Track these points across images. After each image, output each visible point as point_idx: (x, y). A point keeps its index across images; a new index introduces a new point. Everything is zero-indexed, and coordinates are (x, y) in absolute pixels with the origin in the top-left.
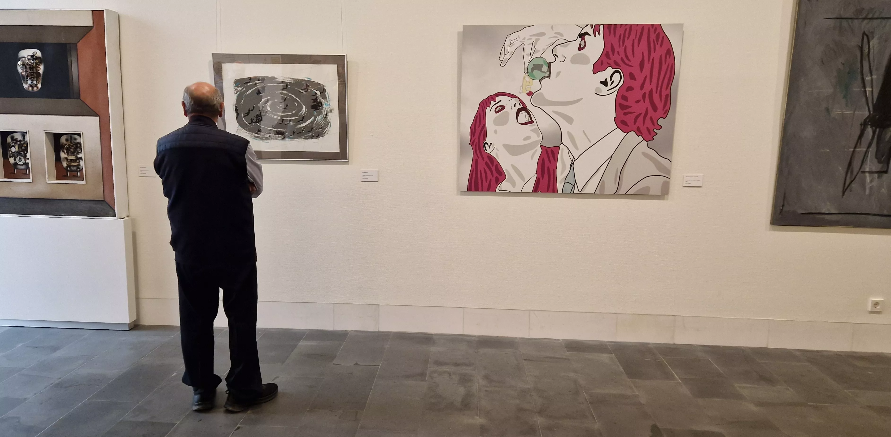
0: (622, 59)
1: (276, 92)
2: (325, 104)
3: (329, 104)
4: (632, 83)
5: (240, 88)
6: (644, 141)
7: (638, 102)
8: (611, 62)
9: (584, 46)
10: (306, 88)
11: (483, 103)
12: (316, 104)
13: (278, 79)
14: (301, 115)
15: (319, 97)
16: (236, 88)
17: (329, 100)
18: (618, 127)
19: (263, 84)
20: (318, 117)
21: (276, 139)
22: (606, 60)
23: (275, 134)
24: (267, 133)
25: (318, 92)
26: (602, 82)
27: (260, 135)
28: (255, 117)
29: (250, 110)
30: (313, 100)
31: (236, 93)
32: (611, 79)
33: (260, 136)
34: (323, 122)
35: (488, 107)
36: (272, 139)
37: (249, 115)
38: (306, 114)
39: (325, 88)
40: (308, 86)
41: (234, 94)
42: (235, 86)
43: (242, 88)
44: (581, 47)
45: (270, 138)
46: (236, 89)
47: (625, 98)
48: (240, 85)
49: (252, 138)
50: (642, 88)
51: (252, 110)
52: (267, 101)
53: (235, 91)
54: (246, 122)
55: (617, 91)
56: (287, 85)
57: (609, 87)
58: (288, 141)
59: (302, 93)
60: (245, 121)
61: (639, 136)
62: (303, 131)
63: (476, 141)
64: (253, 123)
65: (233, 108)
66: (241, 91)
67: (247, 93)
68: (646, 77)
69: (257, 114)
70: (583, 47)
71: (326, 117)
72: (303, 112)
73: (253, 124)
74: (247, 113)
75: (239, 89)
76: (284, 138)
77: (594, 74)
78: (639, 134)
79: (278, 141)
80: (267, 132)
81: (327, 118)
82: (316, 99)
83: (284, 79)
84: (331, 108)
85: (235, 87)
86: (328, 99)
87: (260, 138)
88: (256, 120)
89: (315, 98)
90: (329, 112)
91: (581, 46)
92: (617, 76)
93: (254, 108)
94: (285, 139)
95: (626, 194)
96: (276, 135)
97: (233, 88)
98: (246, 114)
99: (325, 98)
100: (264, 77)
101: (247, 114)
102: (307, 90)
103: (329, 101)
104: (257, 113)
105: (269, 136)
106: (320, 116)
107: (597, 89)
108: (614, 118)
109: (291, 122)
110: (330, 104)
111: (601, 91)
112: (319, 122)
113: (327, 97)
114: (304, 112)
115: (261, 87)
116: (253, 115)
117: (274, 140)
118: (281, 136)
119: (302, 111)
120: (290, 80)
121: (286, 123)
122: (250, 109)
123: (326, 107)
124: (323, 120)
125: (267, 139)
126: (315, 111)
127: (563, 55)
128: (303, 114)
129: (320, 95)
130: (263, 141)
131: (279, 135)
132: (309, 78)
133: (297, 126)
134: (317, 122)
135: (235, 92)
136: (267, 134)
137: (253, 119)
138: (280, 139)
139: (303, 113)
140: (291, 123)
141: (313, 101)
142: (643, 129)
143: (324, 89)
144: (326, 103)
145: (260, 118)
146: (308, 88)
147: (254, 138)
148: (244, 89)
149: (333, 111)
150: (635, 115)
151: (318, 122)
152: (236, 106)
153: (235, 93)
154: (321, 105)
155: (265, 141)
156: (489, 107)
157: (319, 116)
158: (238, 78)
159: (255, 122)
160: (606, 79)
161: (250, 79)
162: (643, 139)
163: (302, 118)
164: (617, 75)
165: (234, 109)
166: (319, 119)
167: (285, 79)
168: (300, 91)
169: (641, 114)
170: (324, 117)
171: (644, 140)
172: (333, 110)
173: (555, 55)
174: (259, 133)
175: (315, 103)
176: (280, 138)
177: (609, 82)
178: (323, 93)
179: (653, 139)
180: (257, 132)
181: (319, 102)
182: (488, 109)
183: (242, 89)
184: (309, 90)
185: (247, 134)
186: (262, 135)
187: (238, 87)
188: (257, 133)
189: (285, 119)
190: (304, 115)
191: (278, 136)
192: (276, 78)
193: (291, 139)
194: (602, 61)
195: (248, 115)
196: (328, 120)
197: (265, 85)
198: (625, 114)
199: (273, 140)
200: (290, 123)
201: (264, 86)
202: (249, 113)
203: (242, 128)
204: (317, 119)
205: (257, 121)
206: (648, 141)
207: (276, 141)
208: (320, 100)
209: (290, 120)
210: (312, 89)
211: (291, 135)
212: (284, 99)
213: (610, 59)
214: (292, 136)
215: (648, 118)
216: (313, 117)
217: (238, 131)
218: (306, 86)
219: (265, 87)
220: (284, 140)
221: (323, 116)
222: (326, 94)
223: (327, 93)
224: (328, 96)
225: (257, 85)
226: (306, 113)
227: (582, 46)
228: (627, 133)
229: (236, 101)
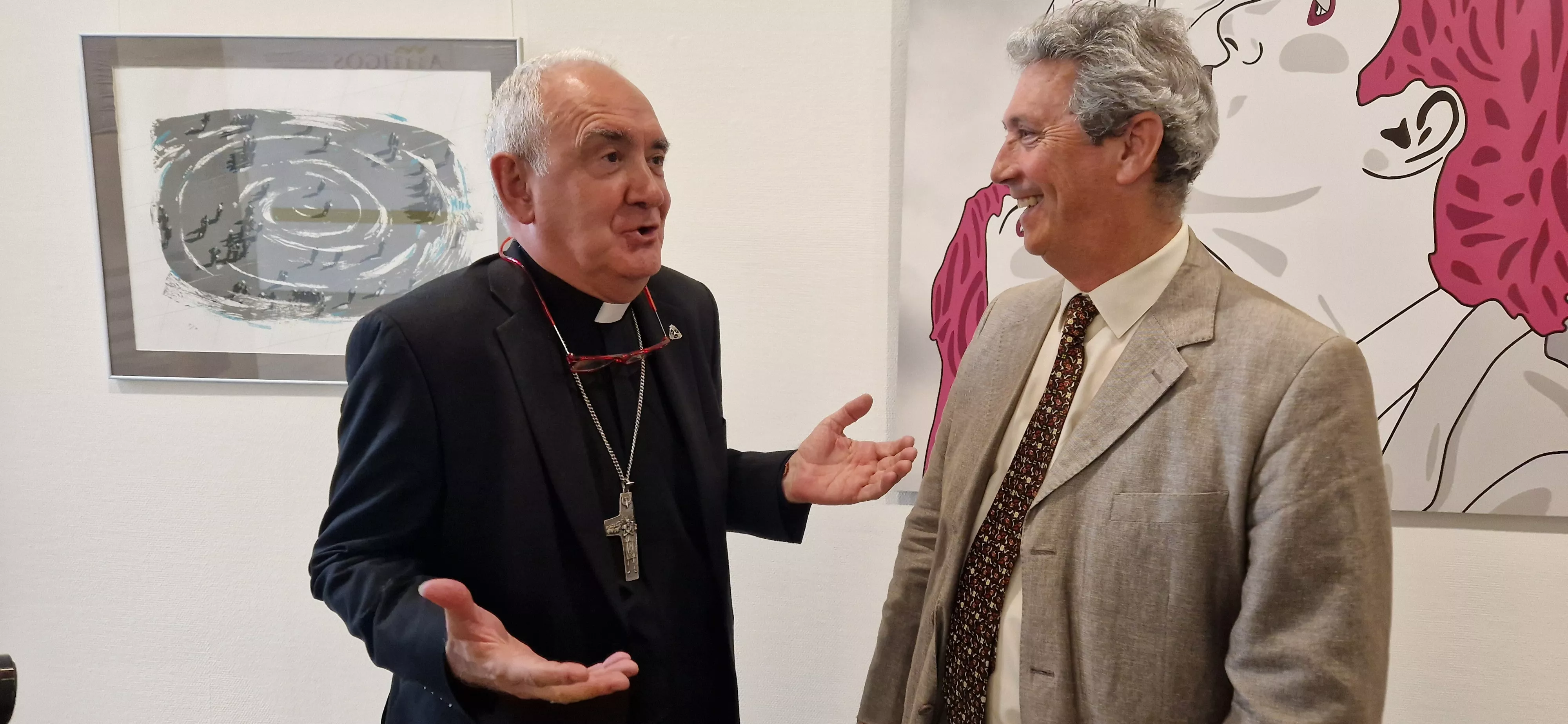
0: (1461, 55)
1: (291, 162)
2: (454, 203)
3: (464, 202)
4: (1495, 136)
5: (171, 148)
6: (1532, 332)
7: (1513, 200)
8: (1423, 63)
9: (1327, 10)
10: (388, 148)
11: (977, 201)
12: (423, 203)
13: (297, 117)
14: (374, 237)
15: (433, 178)
16: (160, 148)
17: (465, 188)
18: (1443, 285)
19: (248, 136)
20: (429, 244)
21: (294, 316)
22: (1404, 58)
23: (290, 300)
24: (263, 297)
25: (429, 164)
26: (1387, 134)
27: (241, 303)
28: (225, 243)
29: (208, 220)
30: (416, 187)
31: (161, 166)
32: (1420, 123)
33: (243, 306)
34: (446, 263)
35: (994, 216)
36: (279, 315)
37: (203, 236)
38: (389, 236)
39: (452, 148)
40: (397, 142)
41: (152, 167)
42: (156, 143)
43: (178, 149)
44: (1318, 13)
45: (274, 313)
46: (161, 153)
47: (1468, 187)
48: (172, 138)
49: (214, 312)
50: (1528, 153)
51: (212, 222)
52: (262, 192)
53: (157, 158)
54: (196, 262)
55: (1443, 160)
56: (326, 138)
57: (1414, 149)
58: (334, 322)
59: (375, 164)
60: (191, 256)
61: (1514, 318)
62: (381, 289)
63: (954, 327)
64: (219, 262)
65: (152, 215)
66: (175, 158)
67: (198, 166)
68: (1543, 115)
69: (230, 235)
70: (1323, 12)
71: (456, 246)
72: (379, 228)
73: (219, 266)
74: (199, 231)
75: (172, 151)
76: (318, 315)
77: (1360, 104)
78: (1515, 310)
79: (299, 321)
80: (263, 294)
81: (460, 247)
82: (422, 187)
83: (314, 118)
84: (474, 216)
85: (156, 147)
86: (461, 186)
87: (240, 313)
88: (228, 255)
89: (417, 180)
90: (466, 229)
91: (1319, 7)
92: (1441, 114)
93: (219, 213)
94: (322, 316)
95: (1466, 512)
96: (293, 304)
97: (150, 147)
98: (194, 232)
99: (452, 182)
100: (251, 114)
101: (196, 235)
102: (394, 155)
103: (466, 192)
104: (231, 231)
105: (272, 307)
106: (435, 243)
107: (1372, 155)
108: (1430, 255)
109: (342, 262)
110: (470, 204)
111: (1385, 164)
112: (435, 261)
113: (460, 178)
114: (384, 226)
115: (242, 145)
116: (216, 236)
117: (287, 320)
118: (308, 308)
119: (377, 225)
120: (337, 121)
121: (325, 265)
122: (206, 217)
123: (456, 212)
124: (447, 256)
125: (263, 315)
126: (419, 226)
127: (1253, 41)
128: (382, 235)
129: (436, 173)
130: (251, 322)
131: (302, 301)
132: (396, 117)
133: (363, 274)
134: (426, 260)
135: (158, 162)
136: (265, 300)
137: (219, 251)
138: (305, 316)
139: (382, 231)
140: (341, 264)
141: (413, 192)
142: (1531, 293)
143: (449, 154)
144: (456, 199)
145: (238, 247)
146: (396, 149)
147: (222, 313)
148: (188, 152)
149: (478, 225)
150: (1503, 245)
151: (430, 261)
152: (160, 209)
153: (158, 166)
154: (438, 207)
155: (259, 322)
156: (998, 216)
157: (432, 242)
158: (165, 117)
159: (224, 262)
160: (1404, 122)
161: (206, 118)
162: (1529, 329)
163: (378, 248)
164: (1442, 109)
165: (156, 218)
166: (433, 250)
167: (319, 119)
168: (368, 159)
169: (1523, 241)
170: (450, 244)
171: (1532, 329)
172: (480, 223)
173: (1227, 39)
174: (237, 295)
175: (420, 200)
176: (305, 314)
177: (1414, 134)
178: (444, 165)
179: (1566, 326)
180: (231, 292)
181: (433, 194)
182: (994, 222)
183: (179, 153)
184: (399, 157)
185: (199, 300)
186: (247, 304)
187: (168, 146)
188: (231, 297)
189: (319, 249)
190: (383, 239)
191: (301, 307)
192: (291, 117)
193: (342, 316)
194: (1391, 62)
195: (199, 238)
196: (462, 256)
197: (253, 137)
198: (1469, 241)
199: (282, 320)
200: (339, 262)
201: (251, 140)
202: (203, 230)
203: (182, 281)
204: (425, 252)
205: (232, 256)
206: (1546, 336)
207: (293, 321)
208: (436, 188)
209: (338, 256)
210: (410, 154)
211: (344, 304)
212: (318, 184)
213: (1417, 52)
214: (346, 306)
215: (1548, 257)
216: (414, 245)
217: (169, 287)
218: (390, 144)
219: (254, 144)
220: (320, 319)
221: (445, 242)
222: (456, 169)
223: (460, 166)
224: (463, 176)
225: (228, 138)
226: (391, 230)
227: (1322, 8)
228: (1475, 307)
229: (160, 190)
